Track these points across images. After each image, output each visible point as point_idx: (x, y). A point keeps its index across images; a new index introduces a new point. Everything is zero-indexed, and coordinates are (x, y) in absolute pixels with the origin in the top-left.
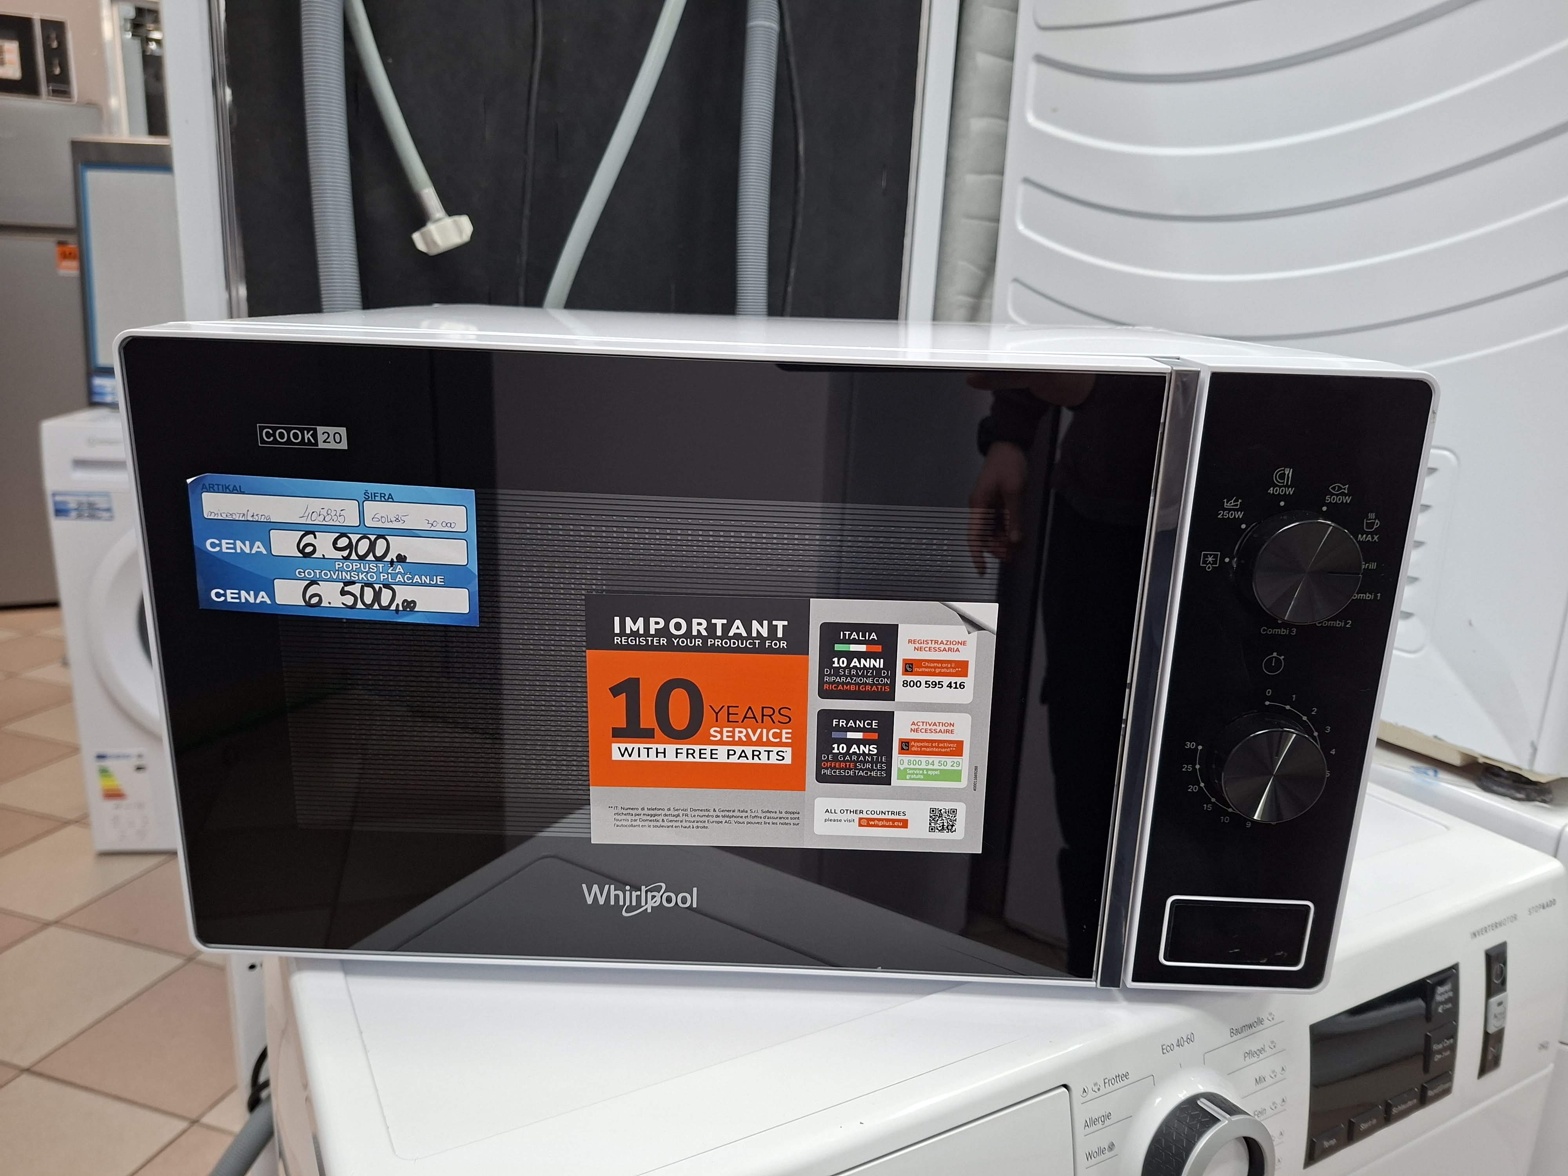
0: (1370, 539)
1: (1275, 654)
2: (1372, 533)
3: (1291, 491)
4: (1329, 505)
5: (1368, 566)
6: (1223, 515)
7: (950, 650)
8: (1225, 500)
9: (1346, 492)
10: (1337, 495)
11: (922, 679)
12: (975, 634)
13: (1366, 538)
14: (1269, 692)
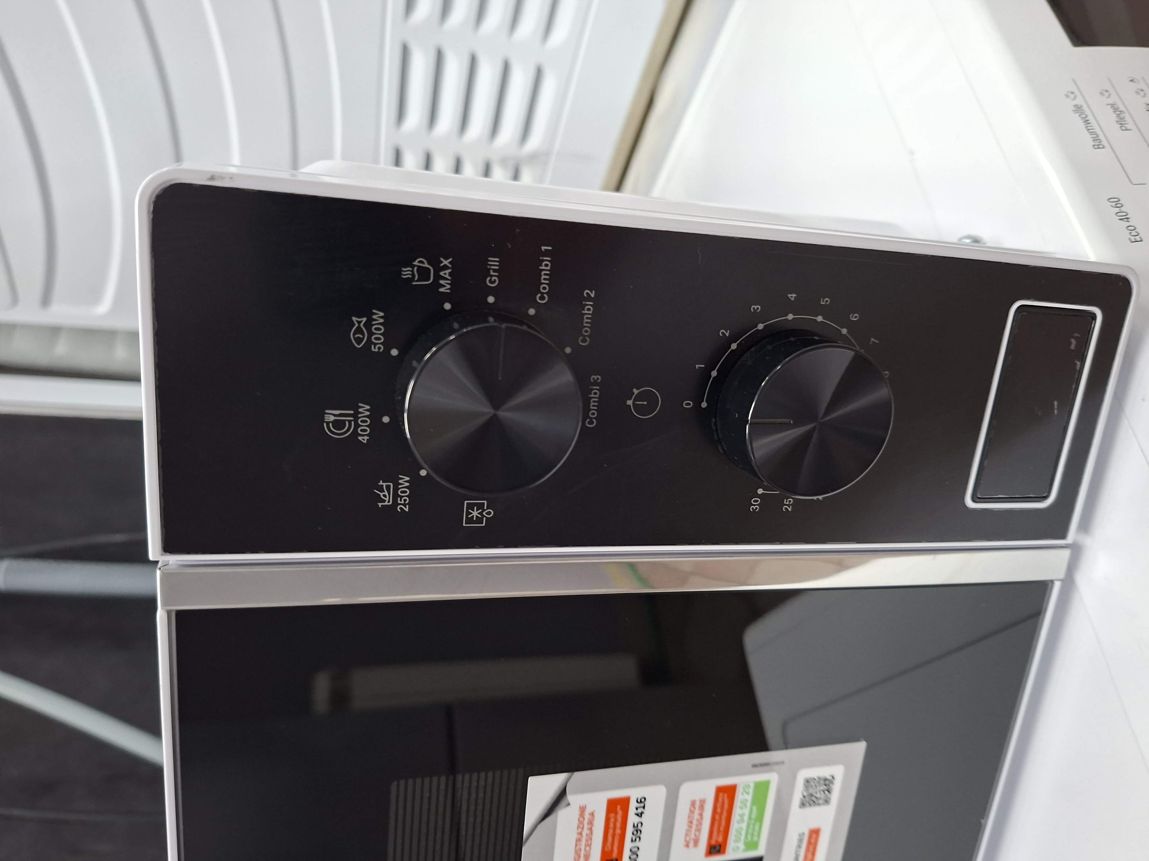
0: (448, 271)
1: (630, 402)
2: (439, 269)
3: (364, 409)
4: (388, 346)
5: (494, 271)
6: (405, 505)
7: (591, 823)
8: (380, 504)
9: (364, 320)
10: (371, 334)
11: (628, 845)
12: (570, 797)
13: (446, 279)
14: (689, 404)
